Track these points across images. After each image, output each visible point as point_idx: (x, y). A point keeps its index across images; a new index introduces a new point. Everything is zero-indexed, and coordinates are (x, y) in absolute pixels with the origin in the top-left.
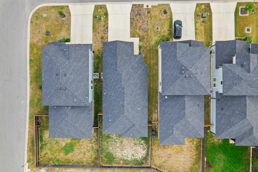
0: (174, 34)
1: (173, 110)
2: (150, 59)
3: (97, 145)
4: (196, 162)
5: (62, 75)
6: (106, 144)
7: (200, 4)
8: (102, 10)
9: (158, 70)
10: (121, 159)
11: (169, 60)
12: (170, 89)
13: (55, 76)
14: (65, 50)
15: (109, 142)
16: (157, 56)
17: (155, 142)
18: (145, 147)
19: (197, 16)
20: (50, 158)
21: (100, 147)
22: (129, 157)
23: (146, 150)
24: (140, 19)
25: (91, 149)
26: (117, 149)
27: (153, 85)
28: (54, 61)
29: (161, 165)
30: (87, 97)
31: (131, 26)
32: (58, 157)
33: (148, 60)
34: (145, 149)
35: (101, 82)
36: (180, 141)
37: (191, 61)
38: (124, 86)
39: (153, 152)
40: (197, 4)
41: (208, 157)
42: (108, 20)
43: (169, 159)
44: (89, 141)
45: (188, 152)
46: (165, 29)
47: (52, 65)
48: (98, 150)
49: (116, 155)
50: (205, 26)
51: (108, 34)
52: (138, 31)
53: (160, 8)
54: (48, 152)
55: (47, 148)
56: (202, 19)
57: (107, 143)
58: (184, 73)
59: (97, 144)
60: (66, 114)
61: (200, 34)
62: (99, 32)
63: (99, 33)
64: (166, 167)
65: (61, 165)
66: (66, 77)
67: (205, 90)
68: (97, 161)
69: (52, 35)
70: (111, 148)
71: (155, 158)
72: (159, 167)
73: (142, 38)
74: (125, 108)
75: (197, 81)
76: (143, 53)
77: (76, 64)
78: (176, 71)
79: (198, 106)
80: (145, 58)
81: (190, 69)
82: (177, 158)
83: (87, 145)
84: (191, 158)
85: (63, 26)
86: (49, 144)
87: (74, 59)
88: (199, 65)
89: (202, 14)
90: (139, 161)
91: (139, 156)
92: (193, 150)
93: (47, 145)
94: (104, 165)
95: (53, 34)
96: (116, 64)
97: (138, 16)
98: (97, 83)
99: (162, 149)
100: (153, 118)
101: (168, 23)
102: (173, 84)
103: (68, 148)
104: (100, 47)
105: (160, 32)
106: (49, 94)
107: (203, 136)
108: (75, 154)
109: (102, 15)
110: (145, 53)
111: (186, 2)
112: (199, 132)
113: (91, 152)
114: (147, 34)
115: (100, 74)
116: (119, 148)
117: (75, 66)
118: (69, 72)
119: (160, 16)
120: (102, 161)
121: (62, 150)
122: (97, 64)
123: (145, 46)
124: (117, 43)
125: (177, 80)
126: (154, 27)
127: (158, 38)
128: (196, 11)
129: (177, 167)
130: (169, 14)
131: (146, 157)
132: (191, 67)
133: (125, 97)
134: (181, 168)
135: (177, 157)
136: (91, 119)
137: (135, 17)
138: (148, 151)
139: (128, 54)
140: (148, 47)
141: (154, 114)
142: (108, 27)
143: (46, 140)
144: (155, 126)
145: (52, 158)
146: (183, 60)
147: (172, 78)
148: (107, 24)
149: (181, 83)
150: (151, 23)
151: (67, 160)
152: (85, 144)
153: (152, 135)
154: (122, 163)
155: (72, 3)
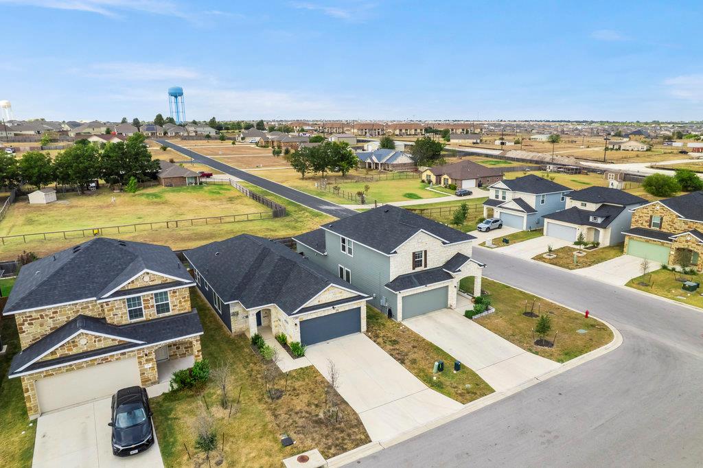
97: (321, 416)
146: (120, 256)
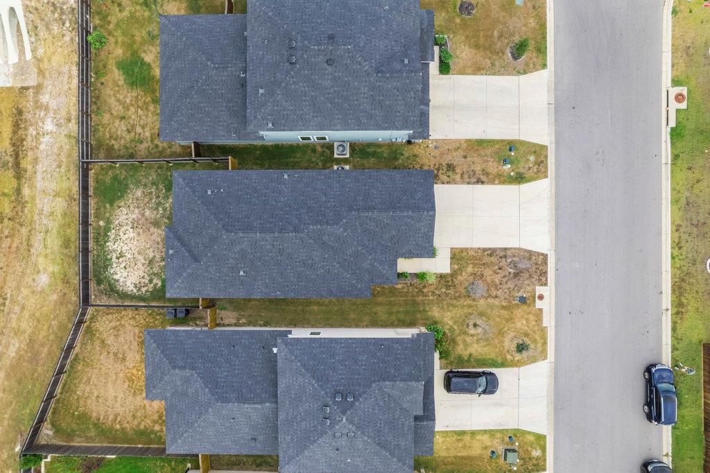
0: (458, 372)
1: (239, 369)
2: (390, 303)
3: (148, 154)
4: (102, 430)
5: (331, 53)
6: (150, 178)
7: (545, 444)
8: (531, 165)
9: (357, 326)
10: (108, 222)
11: (375, 361)
12: (292, 361)
13: (330, 33)
14: (406, 61)
15: (157, 189)
16: (396, 322)
17: (158, 317)
18: (144, 290)
19: (510, 437)
20: (109, 18)
21: (141, 162)
22: (116, 244)
23: (135, 291)
24: (505, 276)
25: (137, 136)
26: (137, 211)
27: (314, 311)
28: (374, 29)
29: (95, 335)
30: (270, 125)
31: (485, 250)
32: (112, 40)
33: (387, 299)
34: (139, 290)
35: (324, 165)
36: (154, 387)
37: (369, 422)
38: (303, 232)
39: (130, 313)
40: (545, 437)
41: (117, 464)
42: (503, 183)
43: (111, 355)
44: (157, 131)
45: (132, 407)
46: (475, 345)
47: (361, 22)
48: (132, 158)
49: (120, 207)
50: (480, 458)
51: (463, 183)
52: (470, 269)
53: (534, 332)
54: (126, 13)
55: (138, 7)
56: (500, 450)
57: (153, 184)
58: (335, 403)
59: (151, 154)
60: (223, 65)
61: (460, 445)
62: (469, 159)
63: (465, 157)
64: (89, 347)
65: (87, 50)
66: (326, 64)
67: (291, 458)
68: (102, 155)
69: (462, 20)
70: (139, 193)
71: (114, 316)
72: (88, 327)
73: (449, 282)
74: (241, 235)
75: (314, 437)
76: (407, 283)
77: (364, 94)
78: (342, 379)
79: (252, 439)
80: (393, 291)
81: (347, 420)
82: (114, 378)
83: (147, 125)
84: (116, 419)
85: (488, 53)
86: (147, 14)
87: (379, 86)
88: (359, 443)
89: (514, 451)
90: (105, 272)
91: (119, 273)
92: (136, 423)
93: (145, 8)
94: (91, 173)
95: (464, 25)
96: (368, 209)
97: (512, 271)
98: (323, 154)
99: (139, 337)
100: (223, 313)
101: (493, 356)
102: (307, 370)
103: (136, 70)
104: (425, 161)
105: (465, 333)
106: (279, 13)
107: (171, 450)
108: (121, 92)
109: (518, 168)
110: (405, 290)
111: (552, 407)
112: (180, 441)
113: (128, 137)
114: (460, 296)
115: (346, 161)
116: (140, 217)
117: (359, 89)
118: (340, 74)
119: (512, 334)
120: (102, 169)
121: (133, 54)
122: (375, 151)
123: (425, 290)
124: (428, 212)
125: (316, 382)
126: (481, 314)
127: (448, 327)
128: (524, 433)
129: (89, 380)
130: (517, 359)
131: (117, 292)
132: (351, 422)
133: (272, 235)
134: (88, 389)
135: (116, 379)
136: (213, 136)
137: (509, 260)
138: (133, 297)
139: (398, 243)
140: (424, 298)
141: (235, 314)
142: (483, 183)
143: (159, 6)
144: (201, 318)
145: (109, 22)
147: (322, 367)
148: (492, 182)
149: (310, 394)
150: (491, 307)
151: (105, 67)
152: (149, 120)
153: (176, 310)
154: (99, 225)
155: (553, 79)
